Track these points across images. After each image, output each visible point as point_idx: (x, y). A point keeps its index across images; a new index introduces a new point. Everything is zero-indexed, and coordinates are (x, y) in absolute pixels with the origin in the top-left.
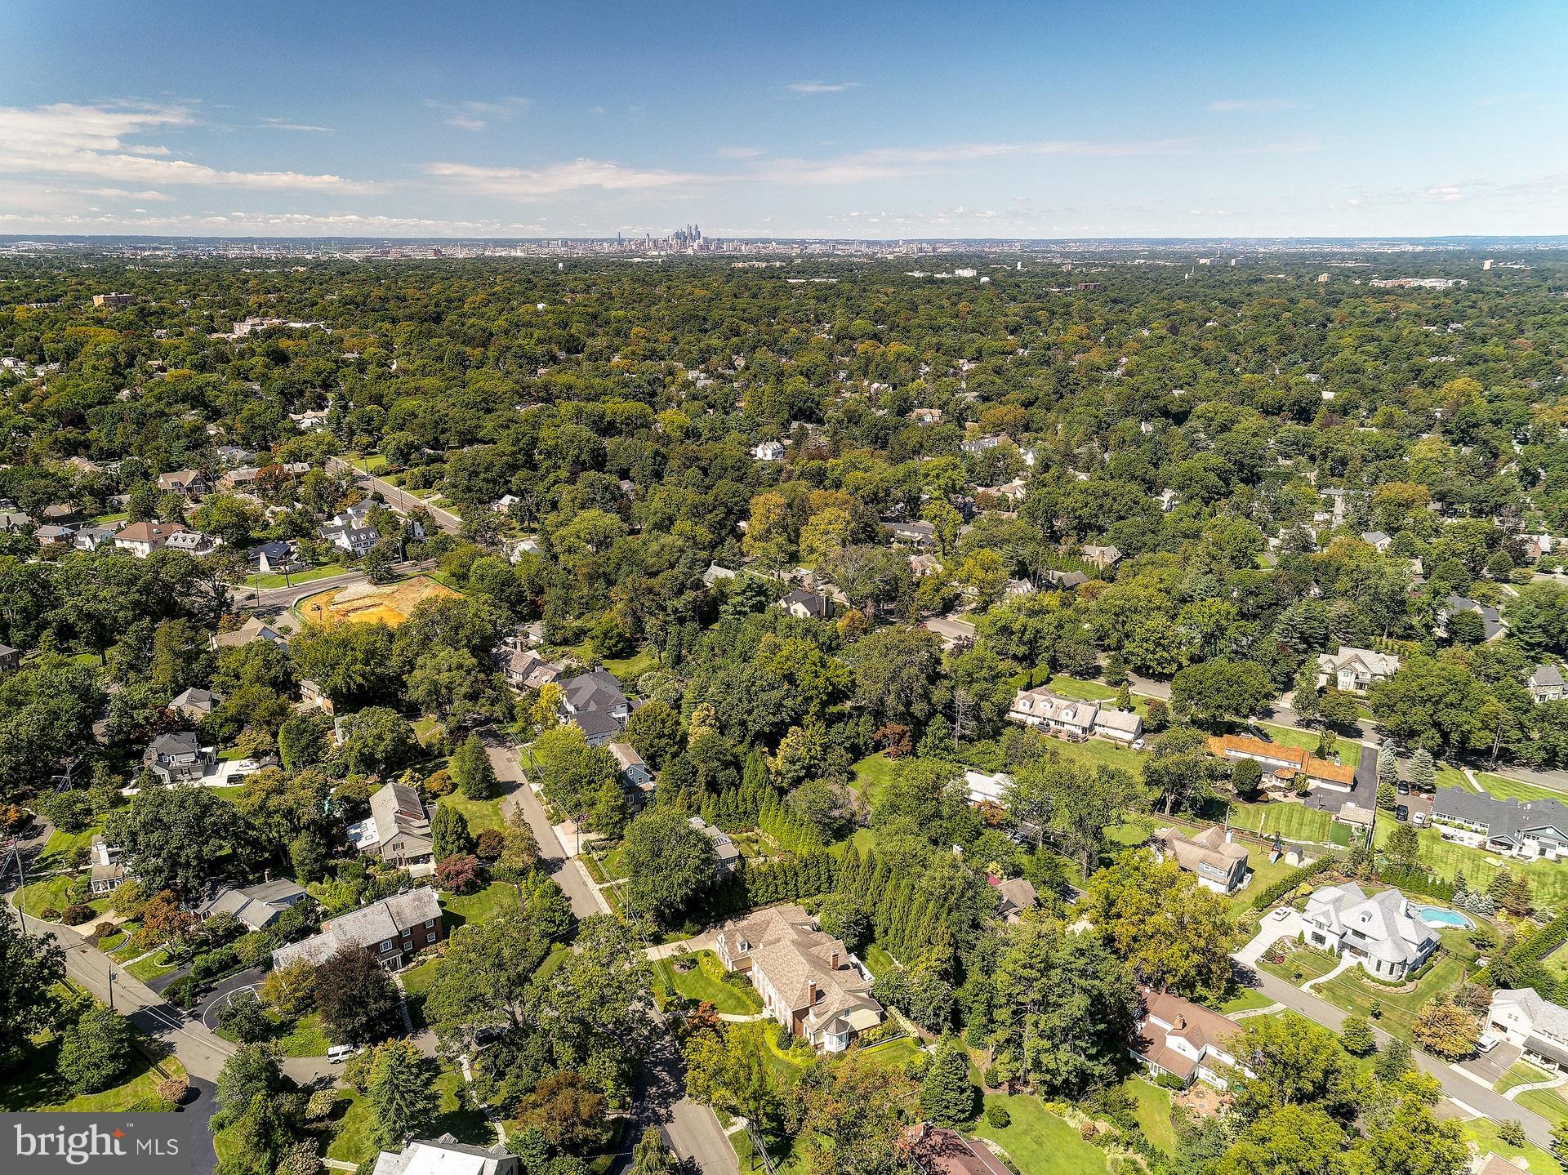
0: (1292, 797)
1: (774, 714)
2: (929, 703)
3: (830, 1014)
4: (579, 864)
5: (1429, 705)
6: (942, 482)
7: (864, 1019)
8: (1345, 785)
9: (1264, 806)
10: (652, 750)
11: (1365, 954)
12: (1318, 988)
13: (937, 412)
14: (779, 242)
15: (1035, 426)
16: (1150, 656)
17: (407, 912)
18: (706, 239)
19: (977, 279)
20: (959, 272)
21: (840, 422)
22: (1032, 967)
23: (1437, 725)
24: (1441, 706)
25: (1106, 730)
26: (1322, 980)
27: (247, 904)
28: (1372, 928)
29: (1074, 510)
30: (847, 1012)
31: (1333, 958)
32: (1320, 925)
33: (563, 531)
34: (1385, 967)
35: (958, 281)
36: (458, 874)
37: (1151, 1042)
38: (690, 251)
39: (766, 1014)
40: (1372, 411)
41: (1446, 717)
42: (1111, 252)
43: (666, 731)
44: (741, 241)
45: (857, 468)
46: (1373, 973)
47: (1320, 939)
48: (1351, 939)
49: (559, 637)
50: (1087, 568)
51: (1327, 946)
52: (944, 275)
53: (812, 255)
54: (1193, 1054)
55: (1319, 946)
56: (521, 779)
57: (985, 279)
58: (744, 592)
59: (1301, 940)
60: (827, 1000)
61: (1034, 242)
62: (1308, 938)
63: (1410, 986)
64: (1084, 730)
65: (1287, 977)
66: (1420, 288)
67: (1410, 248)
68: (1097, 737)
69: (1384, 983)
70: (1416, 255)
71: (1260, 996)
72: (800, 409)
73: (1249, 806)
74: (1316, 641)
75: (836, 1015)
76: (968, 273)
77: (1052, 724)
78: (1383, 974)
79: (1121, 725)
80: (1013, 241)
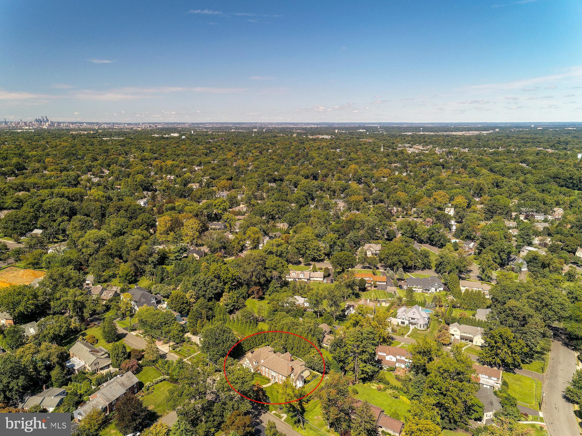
0: (373, 288)
1: (215, 290)
2: (266, 278)
3: (298, 374)
4: (172, 354)
5: (397, 255)
6: (222, 207)
7: (306, 374)
8: (384, 282)
9: (367, 292)
10: (180, 309)
11: (415, 324)
12: (408, 336)
13: (198, 184)
14: (87, 123)
15: (235, 187)
16: (316, 254)
17: (126, 383)
18: (51, 122)
19: (179, 137)
20: (172, 134)
21: (164, 190)
22: (358, 341)
23: (400, 261)
24: (400, 256)
25: (314, 279)
26: (409, 333)
27: (43, 399)
28: (416, 316)
29: (270, 212)
30: (302, 372)
31: (407, 328)
32: (403, 319)
33: (82, 240)
34: (422, 326)
35: (174, 138)
36: (132, 366)
37: (382, 360)
38: (45, 127)
39: (272, 382)
40: (333, 176)
41: (403, 258)
42: (221, 127)
43: (185, 302)
44: (69, 123)
45: (187, 205)
46: (419, 329)
47: (403, 323)
48: (412, 321)
49: (102, 279)
50: (281, 230)
51: (406, 324)
52: (167, 136)
53: (105, 129)
54: (394, 359)
55: (403, 325)
56: (125, 332)
57: (184, 137)
58: (179, 251)
59: (398, 325)
60: (295, 370)
61: (193, 124)
62: (400, 323)
63: (429, 330)
64: (308, 280)
65: (400, 335)
66: (323, 138)
67: (313, 126)
68: (312, 281)
69: (423, 331)
70: (316, 128)
71: (397, 342)
72: (145, 187)
73: (364, 293)
74: (357, 244)
75: (300, 375)
76: (176, 135)
77: (297, 280)
78: (422, 328)
79: (318, 276)
80: (185, 123)
